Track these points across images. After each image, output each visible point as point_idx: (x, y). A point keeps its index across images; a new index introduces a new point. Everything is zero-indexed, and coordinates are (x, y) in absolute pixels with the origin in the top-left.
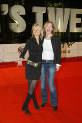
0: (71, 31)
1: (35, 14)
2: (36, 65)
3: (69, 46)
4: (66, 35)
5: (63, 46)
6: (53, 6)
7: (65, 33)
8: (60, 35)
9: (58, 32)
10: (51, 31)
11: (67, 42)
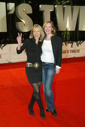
0: (80, 29)
1: (42, 12)
2: (37, 65)
3: (78, 45)
4: (75, 34)
5: (72, 45)
6: (61, 4)
7: (73, 31)
8: (68, 33)
9: (67, 31)
10: (50, 31)
11: (76, 41)
